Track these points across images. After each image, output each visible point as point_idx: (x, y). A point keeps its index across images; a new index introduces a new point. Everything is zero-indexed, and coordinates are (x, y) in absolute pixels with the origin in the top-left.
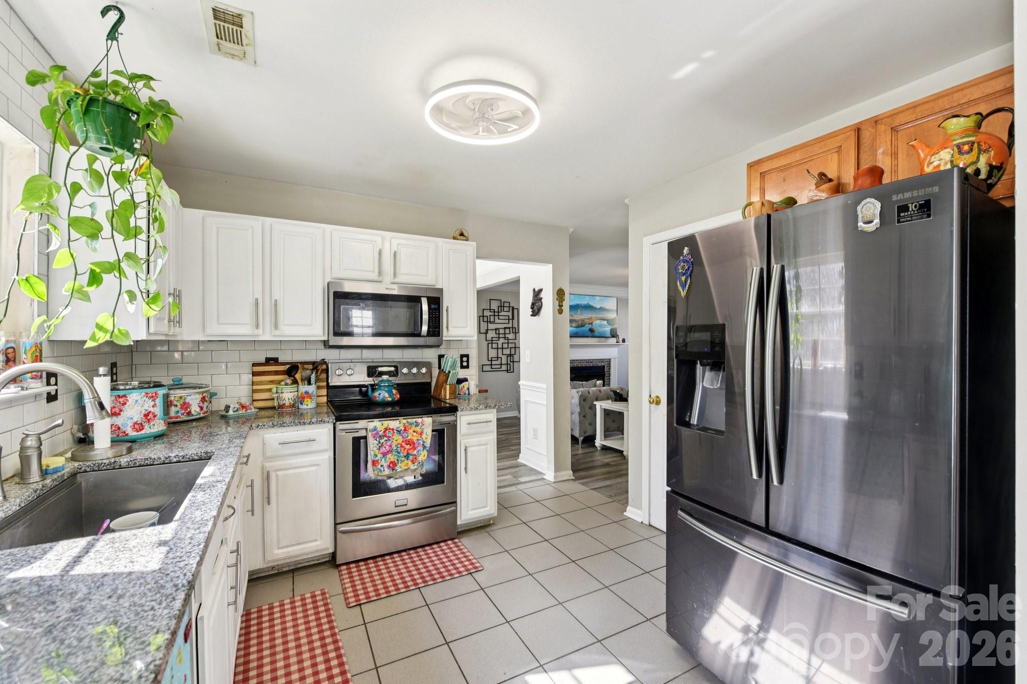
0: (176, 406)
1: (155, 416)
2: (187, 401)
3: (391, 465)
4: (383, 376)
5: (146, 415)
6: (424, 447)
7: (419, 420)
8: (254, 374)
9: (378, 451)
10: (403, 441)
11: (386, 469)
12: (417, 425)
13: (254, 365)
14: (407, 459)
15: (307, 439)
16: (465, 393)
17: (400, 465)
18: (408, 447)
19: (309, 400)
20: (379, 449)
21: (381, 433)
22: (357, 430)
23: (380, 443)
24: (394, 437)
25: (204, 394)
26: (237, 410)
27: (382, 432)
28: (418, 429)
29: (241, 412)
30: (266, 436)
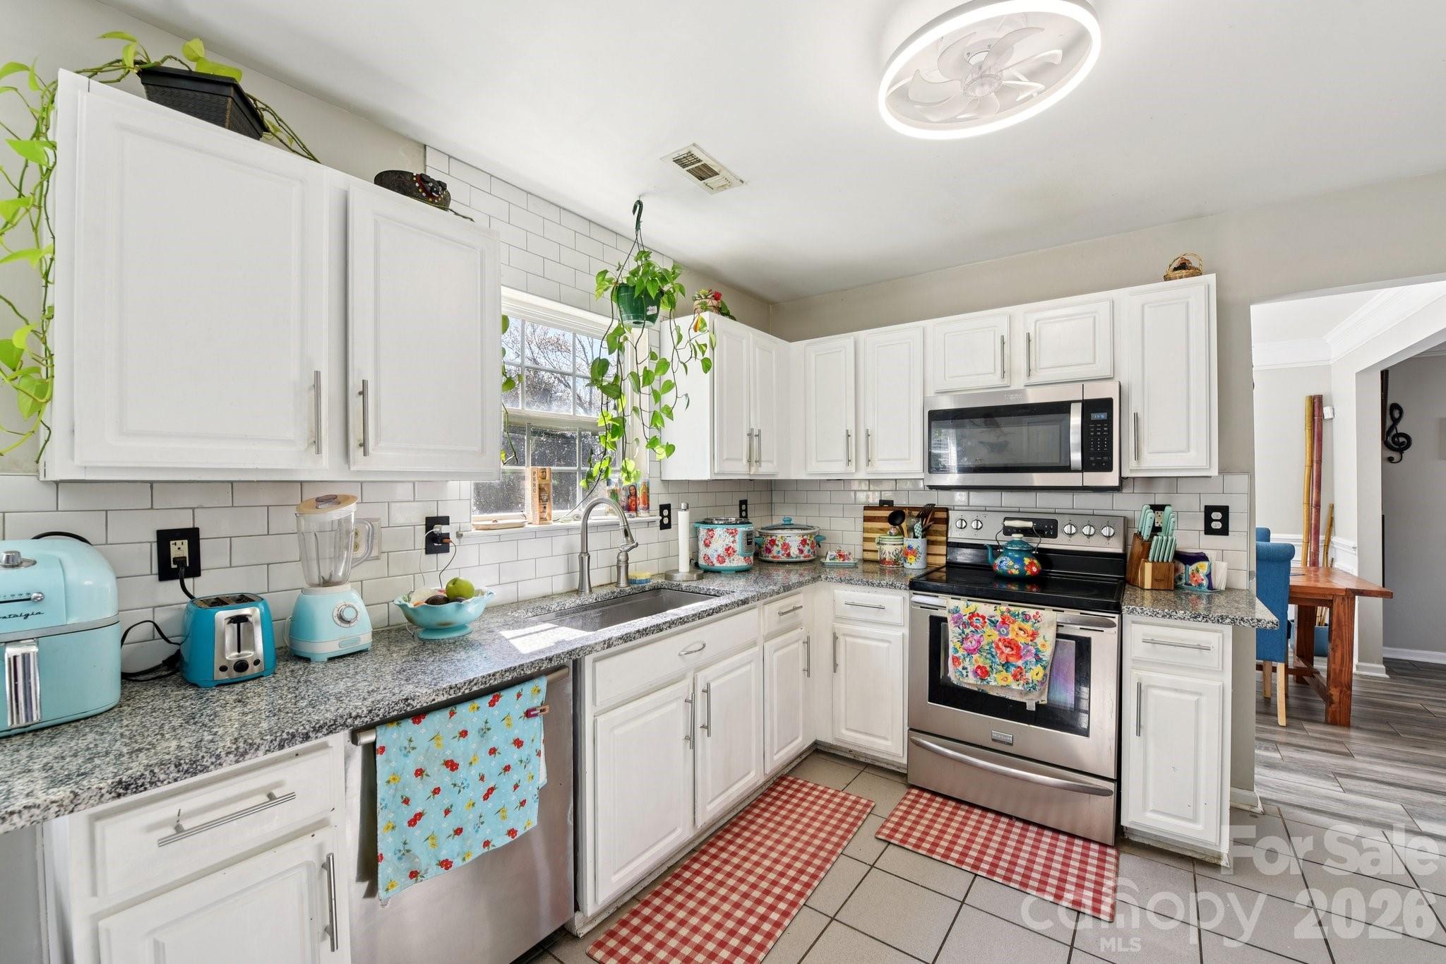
0: (778, 546)
1: (734, 552)
2: (787, 542)
3: (979, 671)
4: (1014, 535)
5: (727, 550)
6: (1038, 660)
7: (1032, 612)
8: (866, 519)
9: (959, 644)
10: (1000, 640)
11: (970, 675)
12: (1026, 618)
13: (866, 508)
14: (1007, 671)
15: (877, 604)
16: (1200, 585)
17: (994, 675)
18: (1007, 651)
19: (913, 557)
20: (962, 642)
21: (965, 619)
22: (936, 608)
23: (963, 632)
24: (985, 629)
25: (805, 537)
26: (834, 559)
27: (967, 617)
28: (1028, 626)
29: (837, 561)
30: (836, 591)
